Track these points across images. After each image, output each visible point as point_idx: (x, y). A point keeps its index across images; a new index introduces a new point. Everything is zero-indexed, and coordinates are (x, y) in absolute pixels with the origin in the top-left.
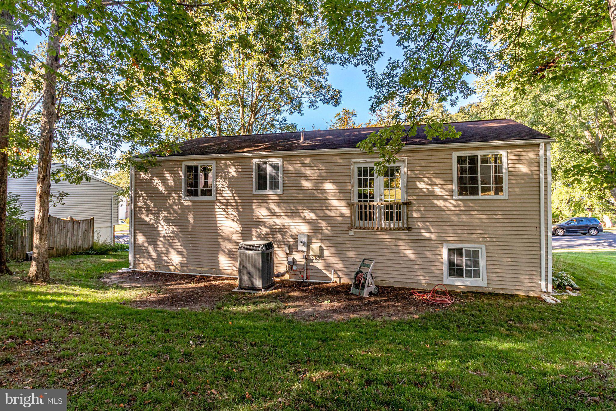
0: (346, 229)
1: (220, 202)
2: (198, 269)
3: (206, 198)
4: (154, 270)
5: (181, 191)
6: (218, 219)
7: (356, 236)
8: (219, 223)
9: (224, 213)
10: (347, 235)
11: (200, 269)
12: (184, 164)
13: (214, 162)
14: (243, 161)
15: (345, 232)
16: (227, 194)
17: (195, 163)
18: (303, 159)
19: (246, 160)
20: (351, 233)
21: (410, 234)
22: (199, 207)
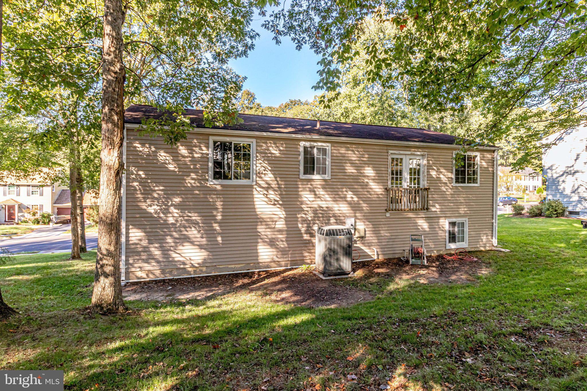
0: (384, 211)
1: (260, 186)
2: (230, 266)
3: (243, 182)
4: (162, 277)
5: (207, 173)
6: (256, 206)
7: (392, 217)
8: (259, 211)
9: (266, 199)
10: (385, 217)
11: (233, 266)
12: (212, 139)
13: (254, 141)
14: (288, 142)
15: (382, 214)
16: (269, 177)
17: (228, 139)
18: (348, 146)
19: (291, 142)
20: (388, 215)
21: (428, 213)
22: (233, 193)
